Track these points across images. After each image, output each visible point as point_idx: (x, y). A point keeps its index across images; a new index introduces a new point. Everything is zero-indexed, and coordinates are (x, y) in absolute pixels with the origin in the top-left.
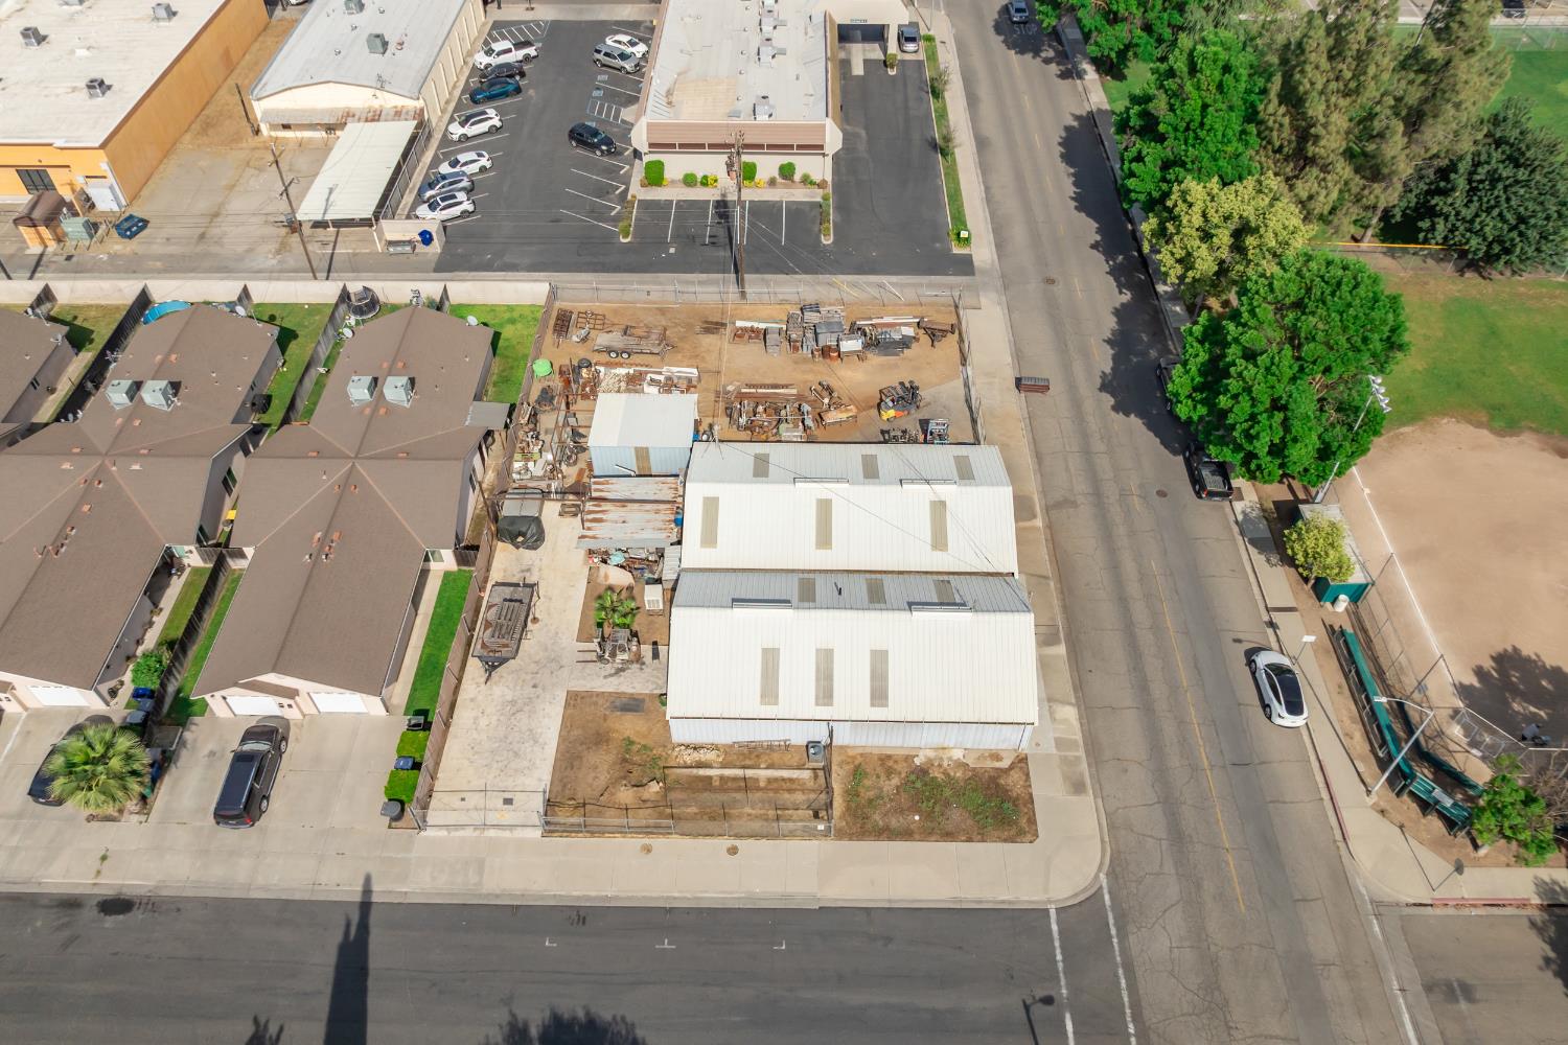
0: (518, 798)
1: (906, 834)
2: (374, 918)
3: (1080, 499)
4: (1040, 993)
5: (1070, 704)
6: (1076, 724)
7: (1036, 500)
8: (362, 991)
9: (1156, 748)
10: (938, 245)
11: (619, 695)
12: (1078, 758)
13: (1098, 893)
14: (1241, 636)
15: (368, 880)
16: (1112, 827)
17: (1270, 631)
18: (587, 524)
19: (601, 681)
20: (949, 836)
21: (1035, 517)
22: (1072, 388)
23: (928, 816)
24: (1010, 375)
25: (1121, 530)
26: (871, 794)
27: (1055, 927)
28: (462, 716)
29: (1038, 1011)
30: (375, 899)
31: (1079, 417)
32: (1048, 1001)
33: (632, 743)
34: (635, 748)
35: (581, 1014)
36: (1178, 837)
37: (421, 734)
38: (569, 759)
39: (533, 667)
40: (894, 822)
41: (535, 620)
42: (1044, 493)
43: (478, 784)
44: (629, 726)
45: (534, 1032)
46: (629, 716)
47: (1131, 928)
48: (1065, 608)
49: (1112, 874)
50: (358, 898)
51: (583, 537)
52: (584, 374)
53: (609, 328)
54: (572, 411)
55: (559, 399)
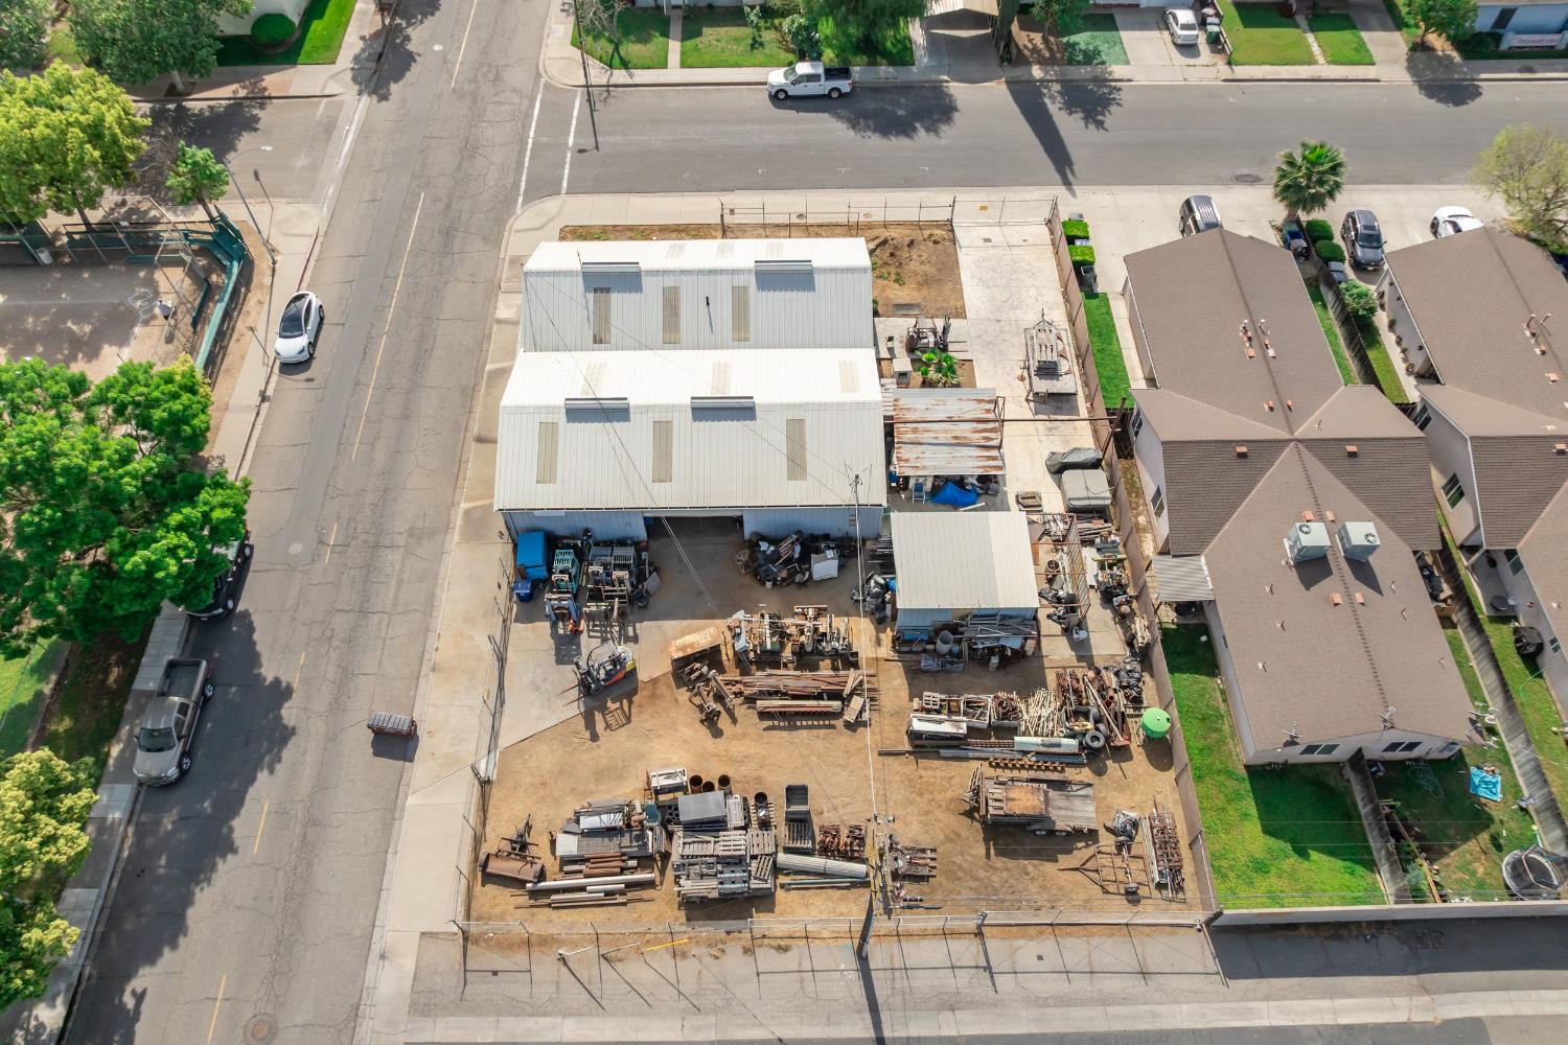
0: (982, 243)
1: (665, 228)
2: (1057, 177)
3: (401, 541)
4: (586, 154)
5: (499, 322)
6: (500, 303)
7: (456, 538)
9: (438, 290)
11: (917, 316)
12: (509, 280)
13: (525, 203)
14: (304, 385)
16: (499, 238)
17: (269, 392)
21: (467, 512)
22: (332, 737)
25: (370, 498)
27: (565, 186)
32: (582, 151)
33: (896, 281)
34: (893, 277)
35: (893, 138)
36: (448, 233)
37: (1077, 260)
38: (948, 268)
40: (673, 234)
41: (1022, 379)
43: (1017, 251)
44: (903, 294)
45: (922, 130)
46: (903, 301)
47: (509, 185)
49: (511, 212)
52: (1090, 725)
53: (1081, 853)
54: (1080, 658)
55: (1111, 678)
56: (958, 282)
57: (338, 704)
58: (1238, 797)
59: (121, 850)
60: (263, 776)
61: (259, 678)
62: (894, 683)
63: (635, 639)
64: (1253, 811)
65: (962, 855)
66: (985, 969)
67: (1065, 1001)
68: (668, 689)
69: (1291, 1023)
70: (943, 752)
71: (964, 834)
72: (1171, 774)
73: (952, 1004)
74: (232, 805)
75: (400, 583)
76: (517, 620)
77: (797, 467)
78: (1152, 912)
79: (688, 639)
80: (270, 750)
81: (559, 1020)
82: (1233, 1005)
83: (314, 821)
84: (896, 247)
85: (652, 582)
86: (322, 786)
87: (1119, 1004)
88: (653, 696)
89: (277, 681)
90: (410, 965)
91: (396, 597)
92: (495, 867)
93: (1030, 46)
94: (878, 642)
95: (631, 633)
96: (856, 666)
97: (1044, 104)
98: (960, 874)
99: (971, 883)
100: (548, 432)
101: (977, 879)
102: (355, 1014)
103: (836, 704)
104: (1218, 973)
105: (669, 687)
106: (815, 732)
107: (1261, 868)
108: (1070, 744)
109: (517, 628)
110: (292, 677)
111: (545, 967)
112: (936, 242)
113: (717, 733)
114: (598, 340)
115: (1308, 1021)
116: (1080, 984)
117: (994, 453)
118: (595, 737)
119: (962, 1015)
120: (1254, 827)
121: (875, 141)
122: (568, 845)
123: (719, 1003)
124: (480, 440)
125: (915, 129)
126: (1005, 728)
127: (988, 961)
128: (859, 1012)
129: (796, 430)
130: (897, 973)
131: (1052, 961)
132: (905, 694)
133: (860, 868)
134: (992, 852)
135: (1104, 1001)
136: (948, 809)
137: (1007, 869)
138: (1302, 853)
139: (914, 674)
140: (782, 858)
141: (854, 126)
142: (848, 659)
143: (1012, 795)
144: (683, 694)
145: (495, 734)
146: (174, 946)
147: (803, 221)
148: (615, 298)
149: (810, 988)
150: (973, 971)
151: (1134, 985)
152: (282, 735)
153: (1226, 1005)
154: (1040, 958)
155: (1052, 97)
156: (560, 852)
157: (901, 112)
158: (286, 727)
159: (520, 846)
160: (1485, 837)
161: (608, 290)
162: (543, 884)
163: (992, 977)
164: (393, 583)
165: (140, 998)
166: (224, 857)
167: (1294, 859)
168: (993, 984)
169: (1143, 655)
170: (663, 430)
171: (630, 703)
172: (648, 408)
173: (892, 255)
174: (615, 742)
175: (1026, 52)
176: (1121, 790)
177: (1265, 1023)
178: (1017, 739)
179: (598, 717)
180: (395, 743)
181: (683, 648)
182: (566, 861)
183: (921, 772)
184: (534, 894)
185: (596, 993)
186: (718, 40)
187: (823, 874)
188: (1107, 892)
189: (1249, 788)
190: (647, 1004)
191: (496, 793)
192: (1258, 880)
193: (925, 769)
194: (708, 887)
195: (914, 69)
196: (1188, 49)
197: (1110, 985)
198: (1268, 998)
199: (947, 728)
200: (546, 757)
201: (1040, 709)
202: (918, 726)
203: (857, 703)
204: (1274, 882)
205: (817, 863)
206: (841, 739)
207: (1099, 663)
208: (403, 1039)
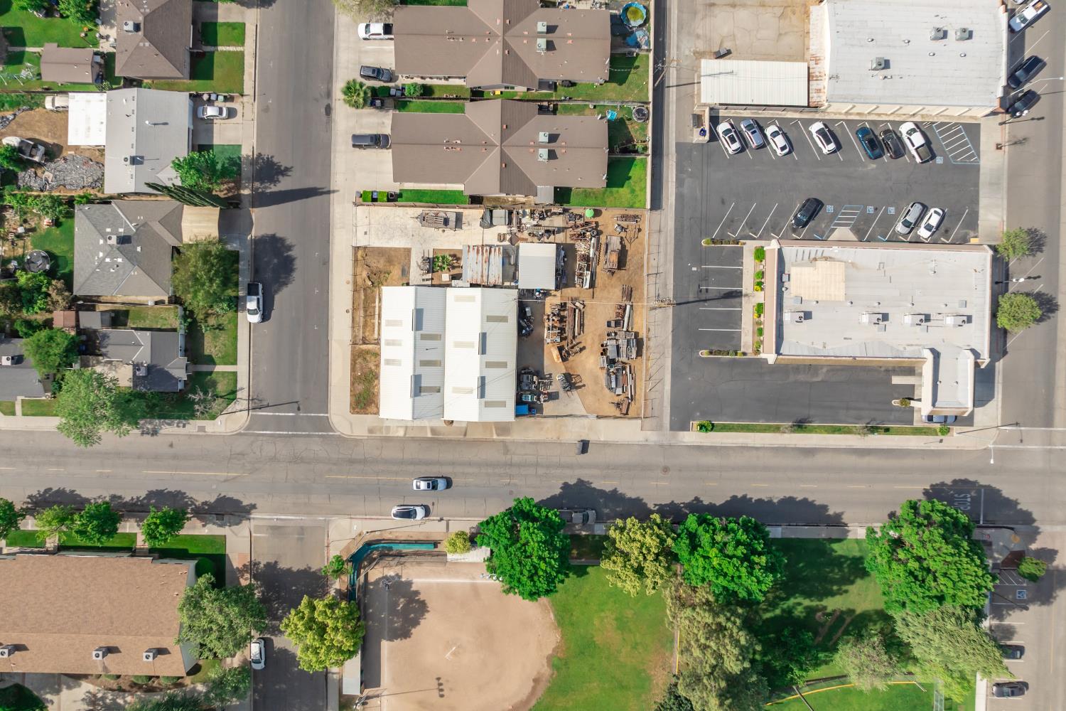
0: (367, 236)
1: (353, 369)
2: (324, 196)
3: (509, 457)
4: (301, 407)
5: (405, 434)
6: (396, 435)
7: (509, 438)
8: (301, 198)
9: (386, 462)
10: (698, 414)
11: (409, 268)
12: (383, 433)
13: (333, 431)
14: (435, 506)
15: (338, 191)
16: (356, 440)
17: (439, 518)
18: (476, 248)
19: (416, 260)
20: (352, 384)
21: (498, 435)
22: (581, 466)
23: (359, 377)
24: (591, 437)
25: (490, 471)
26: (368, 359)
27: (322, 415)
28: (400, 211)
29: (296, 406)
30: (332, 195)
31: (560, 466)
32: (299, 409)
33: (389, 274)
34: (387, 275)
35: (295, 267)
36: (352, 462)
37: (385, 199)
38: (381, 252)
39: (421, 234)
40: (357, 366)
41: (444, 231)
42: (513, 442)
43: (372, 221)
44: (396, 272)
45: (290, 253)
46: (400, 273)
47: (321, 439)
48: (450, 441)
49: (339, 437)
50: (332, 189)
51: (469, 247)
52: (588, 233)
53: (626, 242)
54: (563, 231)
55: (572, 223)
56: (391, 249)
57: (570, 466)
58: (611, 192)
60: (593, 486)
61: (560, 494)
62: (570, 292)
63: (551, 374)
64: (617, 189)
65: (625, 277)
66: (657, 275)
67: (666, 255)
68: (568, 364)
69: (674, 195)
70: (596, 280)
71: (620, 276)
72: (603, 211)
73: (665, 285)
74: (602, 493)
75: (526, 454)
76: (542, 414)
77: (503, 319)
78: (646, 227)
79: (555, 357)
80: (586, 485)
81: (664, 392)
82: (668, 209)
83: (608, 467)
84: (372, 273)
85: (532, 369)
86: (596, 466)
87: (667, 240)
88: (571, 368)
89: (561, 488)
90: (649, 433)
91: (532, 455)
92: (624, 411)
93: (225, 192)
94: (555, 296)
95: (550, 376)
96: (565, 304)
97: (270, 192)
98: (630, 279)
99: (633, 276)
100: (488, 404)
101: (632, 274)
102: (661, 446)
103: (577, 311)
104: (662, 211)
106: (585, 318)
107: (633, 191)
108: (594, 240)
109: (545, 413)
110: (560, 483)
111: (652, 395)
112: (366, 255)
113: (584, 348)
114: (439, 391)
115: (674, 190)
116: (662, 249)
117: (493, 249)
118: (584, 386)
119: (668, 283)
120: (621, 190)
121: (296, 275)
122: (619, 391)
123: (662, 348)
124: (465, 435)
125: (288, 256)
126: (586, 258)
128: (666, 311)
129: (490, 319)
130: (657, 299)
131: (655, 256)
132: (573, 289)
133: (628, 307)
134: (625, 268)
135: (666, 244)
136: (611, 280)
137: (630, 265)
138: (629, 178)
139: (566, 286)
140: (625, 329)
141: (285, 284)
142: (563, 306)
143: (612, 261)
144: (571, 358)
145: (583, 416)
146: (642, 499)
147: (351, 311)
149: (659, 323)
150: (657, 278)
151: (663, 235)
152: (581, 482)
153: (669, 211)
154: (654, 259)
155: (266, 188)
156: (621, 393)
157: (276, 261)
158: (577, 482)
159: (618, 405)
160: (627, 122)
161: (421, 388)
162: (629, 398)
164: (525, 457)
165: (656, 505)
166: (617, 492)
167: (631, 181)
168: (660, 273)
169: (565, 211)
170: (489, 365)
171: (573, 375)
172: (481, 371)
173: (374, 275)
174: (586, 379)
175: (230, 194)
176: (608, 227)
177: (674, 201)
178: (590, 256)
179: (577, 385)
180: (585, 446)
181: (558, 358)
182: (623, 392)
183: (600, 287)
184: (632, 400)
185: (658, 381)
186: (216, 347)
187: (629, 318)
188: (638, 238)
189: (613, 188)
190: (662, 367)
191: (600, 414)
192: (636, 193)
194: (634, 350)
195: (242, 251)
196: (232, 113)
197: (662, 242)
198: (667, 199)
199: (589, 277)
200: (590, 400)
201: (581, 248)
202: (587, 286)
203: (577, 304)
204: (637, 189)
205: (626, 319)
206: (587, 310)
207: (565, 225)
208: (668, 432)
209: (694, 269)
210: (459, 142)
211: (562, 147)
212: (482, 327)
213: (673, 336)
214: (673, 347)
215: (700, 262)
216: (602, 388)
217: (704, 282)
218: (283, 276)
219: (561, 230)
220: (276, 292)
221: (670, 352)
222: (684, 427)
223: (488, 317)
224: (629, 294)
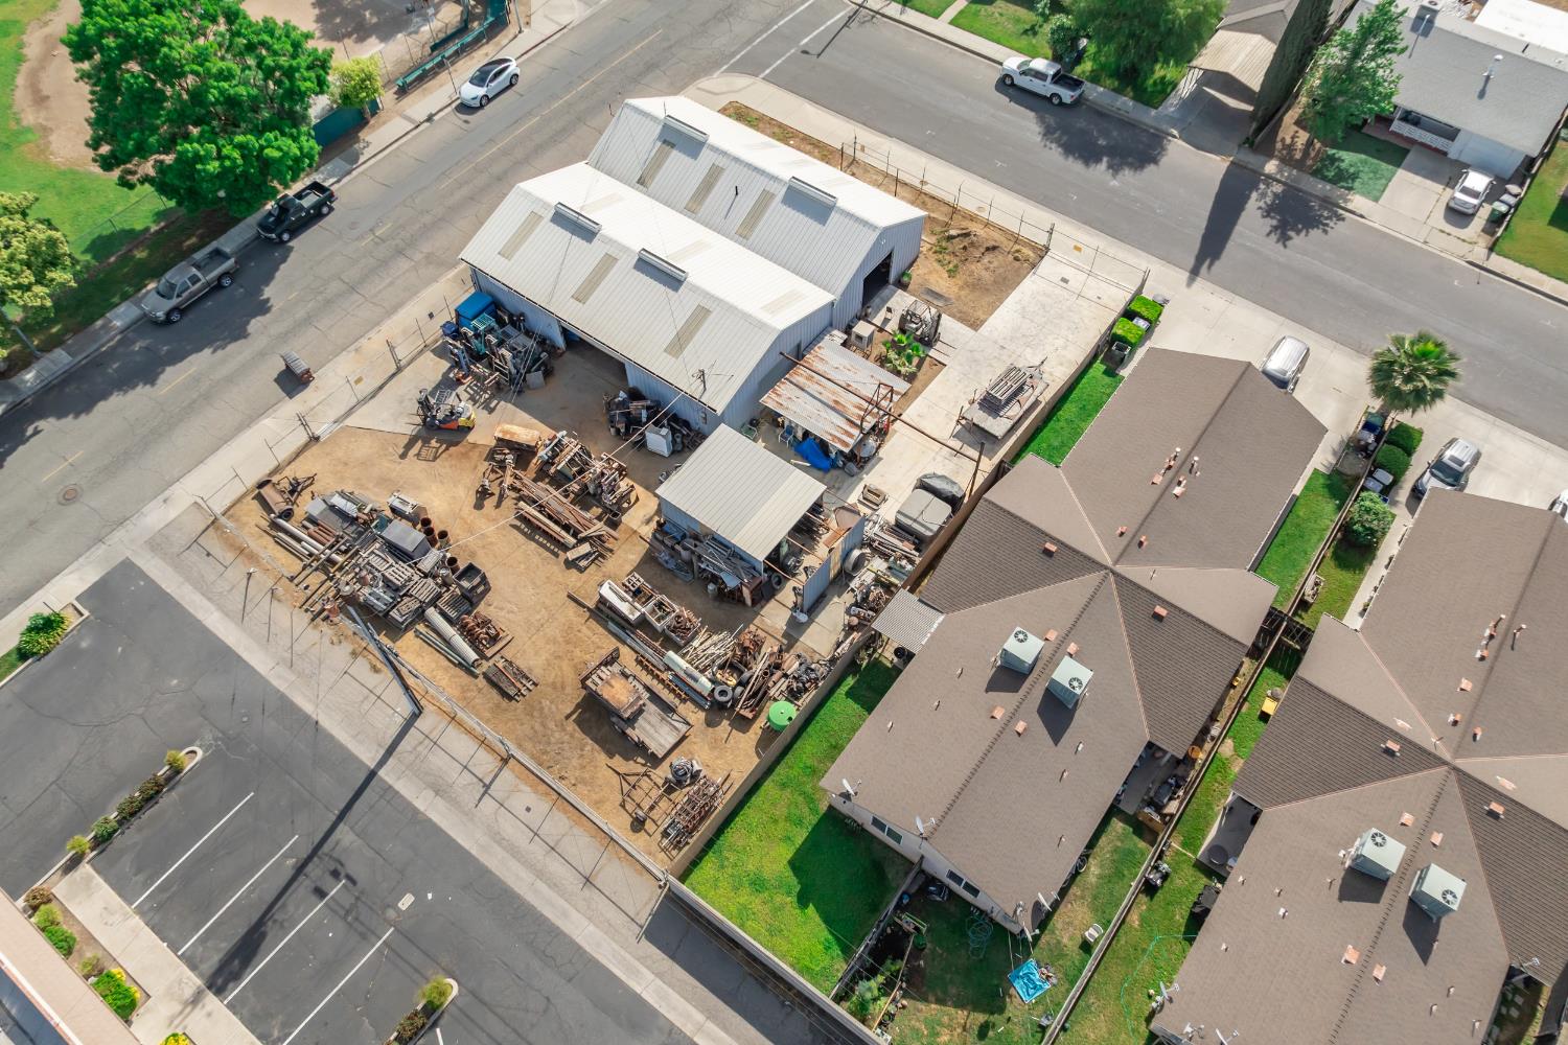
0: (1057, 280)
3: (418, 258)
4: (806, 56)
8: (1210, 228)
10: (85, 640)
13: (726, 71)
15: (1190, 285)
17: (437, 117)
24: (294, 404)
27: (767, 72)
30: (1186, 274)
31: (306, 323)
32: (805, 52)
33: (950, 271)
34: (950, 267)
35: (1071, 159)
36: (651, 67)
41: (972, 402)
43: (1083, 303)
44: (945, 284)
45: (1104, 165)
46: (938, 290)
47: (728, 53)
49: (709, 73)
50: (1199, 280)
52: (732, 682)
53: (635, 766)
54: (786, 635)
55: (792, 665)
56: (1002, 299)
57: (284, 337)
59: (103, 346)
60: (207, 351)
61: (260, 292)
62: (627, 556)
63: (491, 411)
64: (799, 841)
65: (551, 702)
66: (485, 785)
67: (514, 851)
69: (656, 1006)
70: (611, 625)
71: (568, 690)
73: (440, 790)
74: (176, 357)
75: (391, 283)
76: (433, 351)
77: (680, 344)
78: (641, 845)
79: (515, 429)
80: (223, 339)
81: (213, 608)
82: (628, 956)
83: (207, 397)
84: (972, 244)
86: (230, 380)
87: (550, 887)
88: (465, 455)
89: (268, 300)
91: (380, 292)
92: (267, 492)
93: (1288, 141)
94: (648, 521)
95: (492, 405)
97: (1248, 197)
98: (535, 714)
99: (538, 727)
101: (544, 725)
102: (121, 523)
103: (570, 539)
104: (642, 927)
105: (480, 456)
106: (541, 550)
107: (758, 884)
108: (704, 684)
109: (428, 356)
110: (277, 304)
111: (236, 573)
112: (1016, 259)
113: (479, 506)
114: (641, 182)
115: (671, 1016)
116: (537, 850)
118: (403, 456)
119: (440, 802)
120: (787, 852)
121: (1054, 153)
122: (317, 508)
123: (307, 672)
125: (1098, 160)
126: (674, 641)
127: (491, 782)
128: (379, 745)
129: (701, 314)
130: (427, 741)
131: (534, 819)
132: (629, 568)
133: (474, 659)
134: (574, 716)
135: (540, 874)
136: (575, 666)
137: (572, 736)
138: (803, 900)
139: (649, 560)
140: (431, 611)
143: (613, 682)
145: (350, 412)
146: (77, 415)
148: (675, 153)
149: (366, 706)
150: (475, 780)
151: (572, 881)
152: (240, 333)
153: (623, 952)
154: (528, 809)
155: (1264, 195)
157: (1102, 142)
158: (246, 330)
159: (295, 489)
161: (673, 146)
162: (282, 522)
163: (483, 795)
164: (387, 281)
165: (36, 432)
166: (145, 384)
167: (792, 899)
168: (480, 799)
170: (607, 263)
171: (447, 449)
172: (609, 241)
173: (965, 248)
174: (414, 467)
175: (1279, 145)
176: (713, 748)
177: (638, 990)
178: (671, 653)
179: (419, 444)
180: (293, 381)
181: (505, 432)
182: (308, 517)
183: (584, 629)
184: (272, 524)
185: (248, 608)
186: (1001, 15)
187: (447, 642)
188: (623, 806)
189: (814, 822)
190: (267, 640)
191: (315, 449)
193: (588, 628)
195: (1153, 112)
197: (555, 866)
198: (659, 975)
199: (623, 607)
200: (364, 448)
201: (713, 645)
202: (611, 595)
203: (585, 548)
204: (756, 903)
205: (450, 631)
206: (554, 568)
207: (798, 649)
208: (128, 554)
209: (406, 902)
210: (1178, 490)
211: (1012, 718)
212: (695, 289)
213: (307, 717)
214: (283, 698)
215: (409, 934)
216: (362, 486)
217: (348, 901)
218: (1065, 138)
219: (795, 629)
220: (1041, 120)
221: (275, 683)
222: (97, 595)
223: (708, 312)
224: (506, 686)
